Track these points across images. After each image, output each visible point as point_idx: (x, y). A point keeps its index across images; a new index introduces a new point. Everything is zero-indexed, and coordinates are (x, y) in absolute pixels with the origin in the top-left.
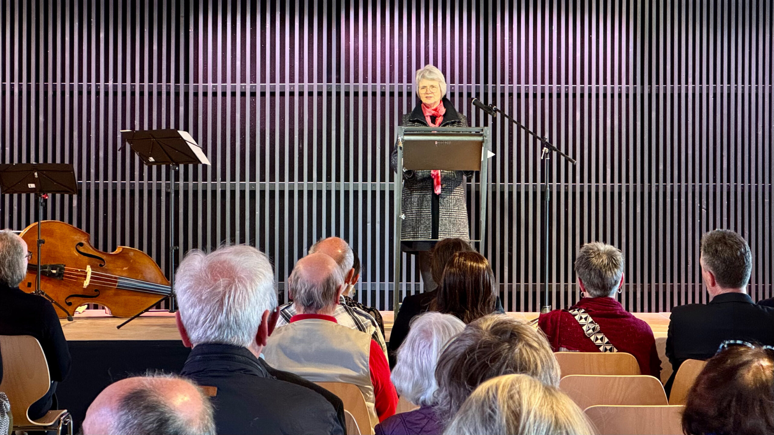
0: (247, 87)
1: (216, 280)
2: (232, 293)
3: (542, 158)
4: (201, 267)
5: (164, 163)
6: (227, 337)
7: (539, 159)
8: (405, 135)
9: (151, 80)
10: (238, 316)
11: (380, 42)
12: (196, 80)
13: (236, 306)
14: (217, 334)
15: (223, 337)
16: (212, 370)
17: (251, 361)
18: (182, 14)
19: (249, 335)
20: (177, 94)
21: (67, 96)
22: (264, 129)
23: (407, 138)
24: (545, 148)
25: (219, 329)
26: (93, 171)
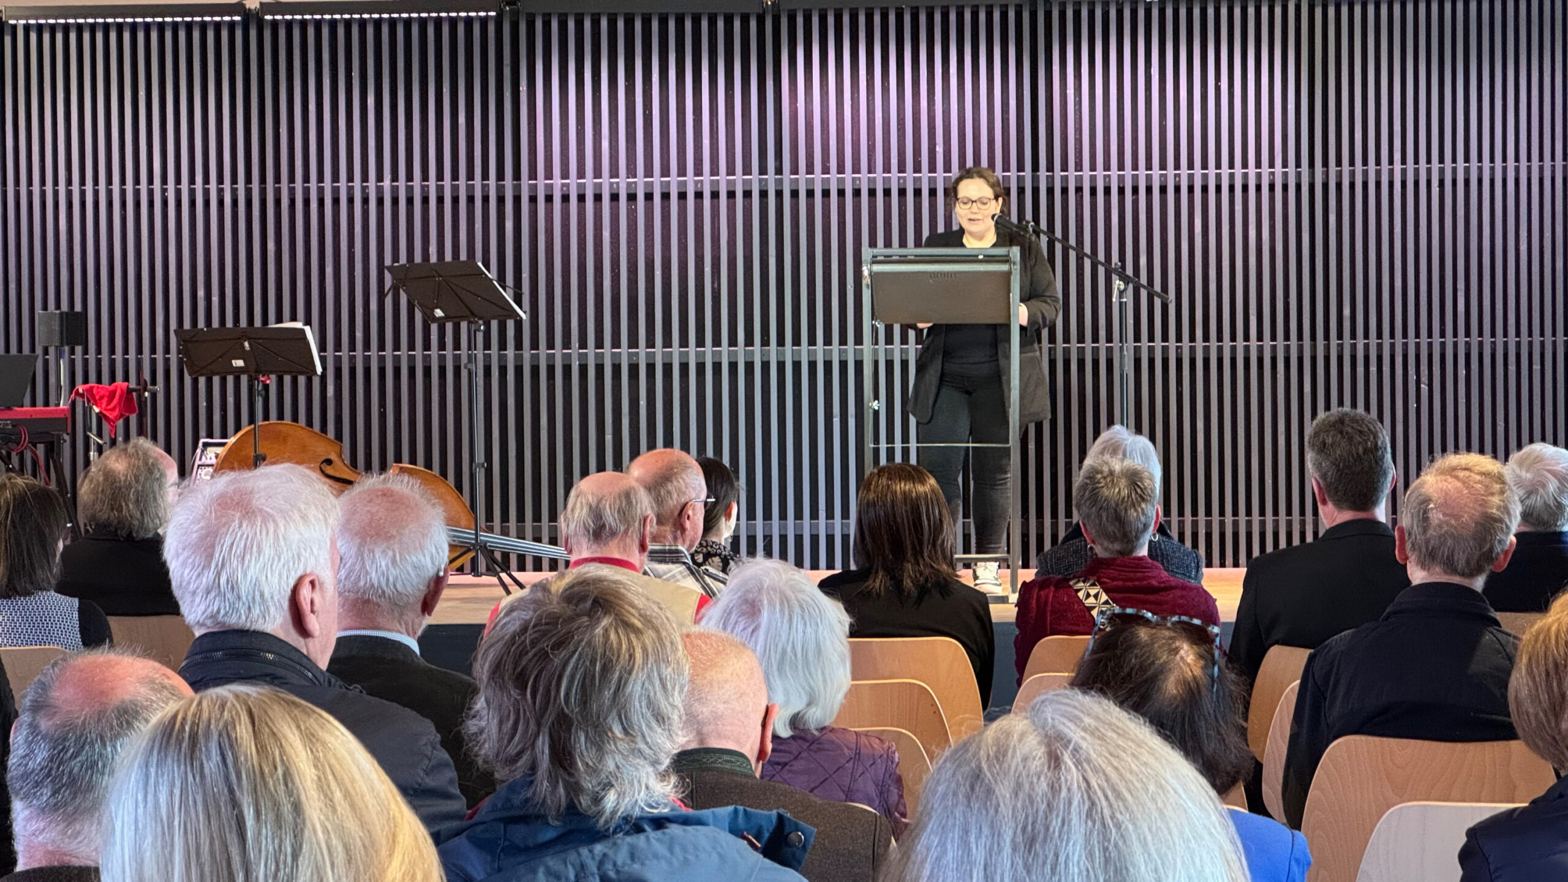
0: (620, 185)
5: (462, 318)
8: (874, 263)
9: (455, 176)
12: (533, 175)
18: (507, 61)
20: (501, 200)
21: (314, 205)
22: (651, 258)
26: (359, 335)
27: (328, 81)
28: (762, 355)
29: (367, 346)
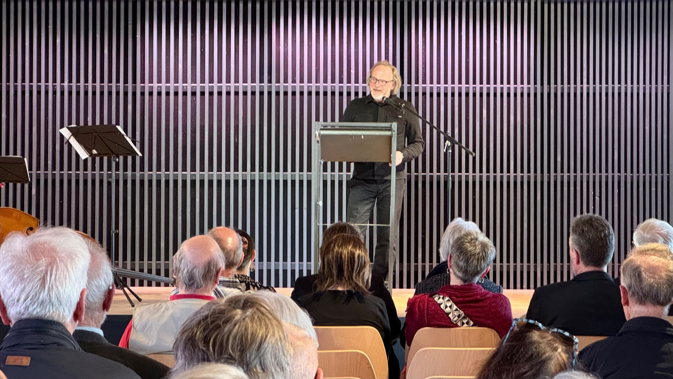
0: (188, 87)
1: (37, 260)
2: (54, 272)
3: (445, 151)
4: (23, 248)
5: (105, 154)
6: (49, 311)
7: (443, 150)
8: (321, 129)
9: (102, 81)
10: (59, 293)
11: (307, 47)
12: (143, 81)
13: (58, 283)
14: (39, 310)
15: (45, 312)
16: (26, 344)
17: (64, 335)
18: (130, 22)
19: (69, 311)
20: (126, 94)
21: (27, 95)
22: (203, 125)
23: (323, 132)
24: (447, 142)
25: (41, 305)
26: (50, 162)
27: (36, 30)
28: (260, 176)
29: (54, 168)
